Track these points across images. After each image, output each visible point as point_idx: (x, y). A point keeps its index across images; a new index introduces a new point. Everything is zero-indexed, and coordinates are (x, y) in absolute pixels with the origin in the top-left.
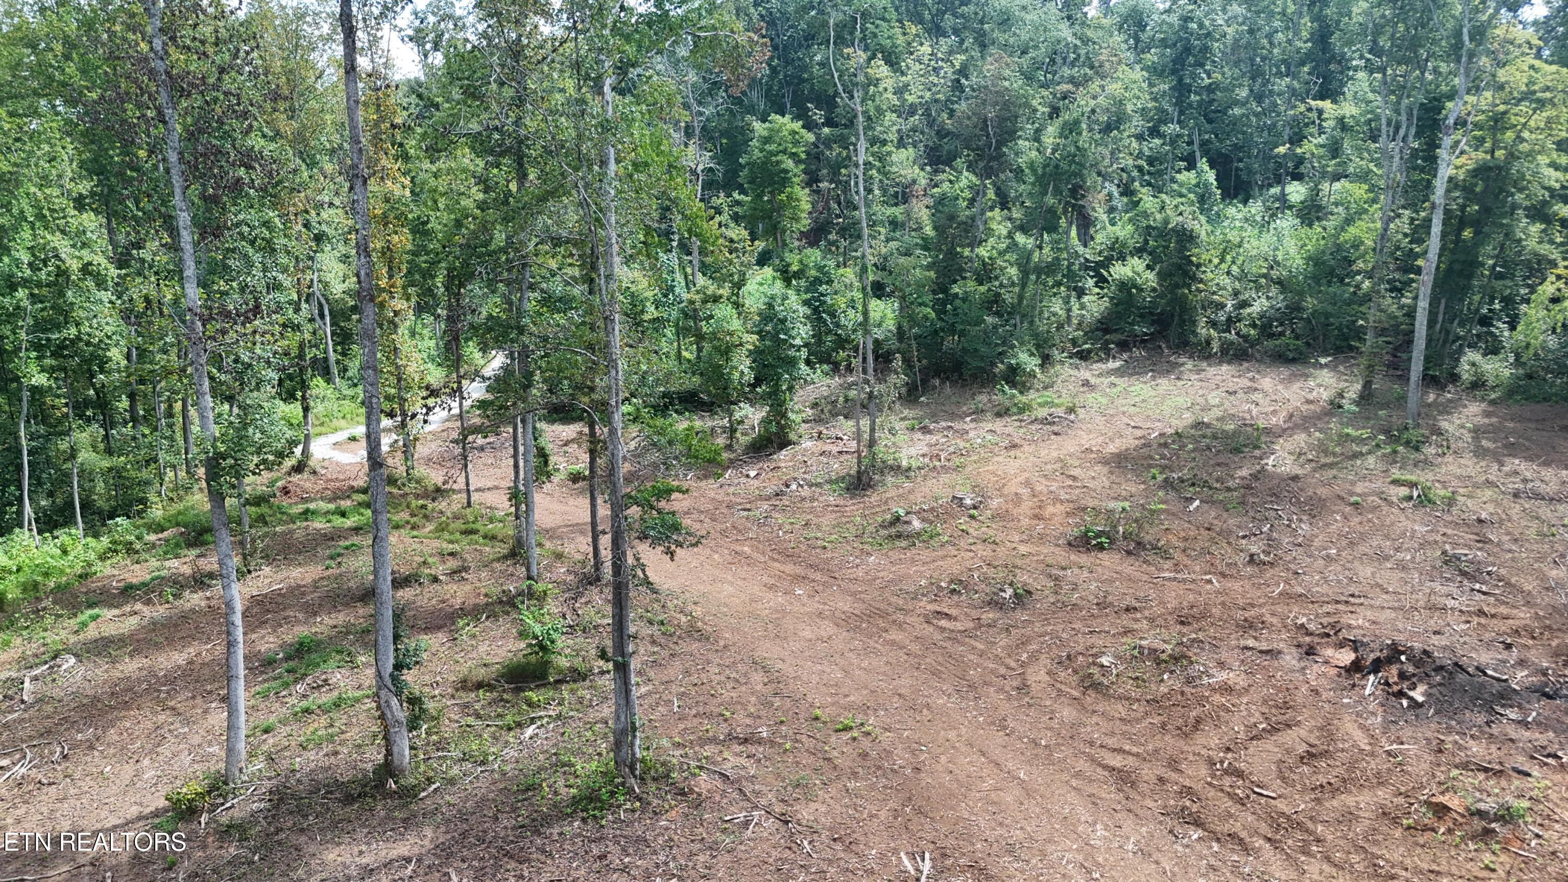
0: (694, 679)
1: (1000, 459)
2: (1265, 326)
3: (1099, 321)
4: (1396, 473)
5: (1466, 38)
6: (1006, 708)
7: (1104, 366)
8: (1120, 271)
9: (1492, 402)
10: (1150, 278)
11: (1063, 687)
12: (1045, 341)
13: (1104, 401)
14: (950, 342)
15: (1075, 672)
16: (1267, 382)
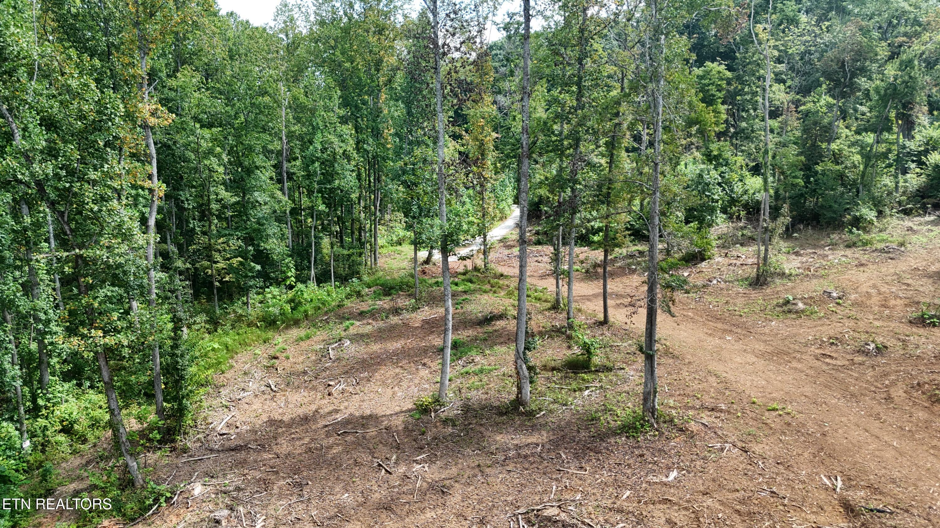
1: (853, 272)
3: (918, 190)
6: (878, 409)
7: (922, 219)
8: (936, 158)
11: (916, 400)
12: (879, 202)
14: (810, 203)
15: (923, 393)
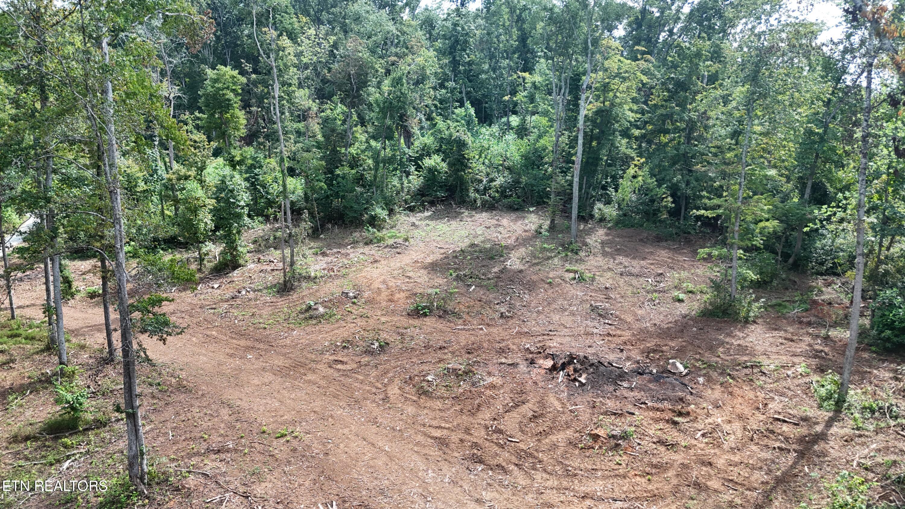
0: (182, 417)
1: (368, 269)
2: (503, 191)
3: (419, 190)
4: (568, 266)
5: (590, 44)
6: (377, 412)
7: (422, 215)
8: (428, 162)
9: (609, 229)
10: (444, 166)
11: (408, 396)
12: (390, 201)
13: (423, 234)
14: (336, 203)
15: (414, 386)
16: (505, 222)
